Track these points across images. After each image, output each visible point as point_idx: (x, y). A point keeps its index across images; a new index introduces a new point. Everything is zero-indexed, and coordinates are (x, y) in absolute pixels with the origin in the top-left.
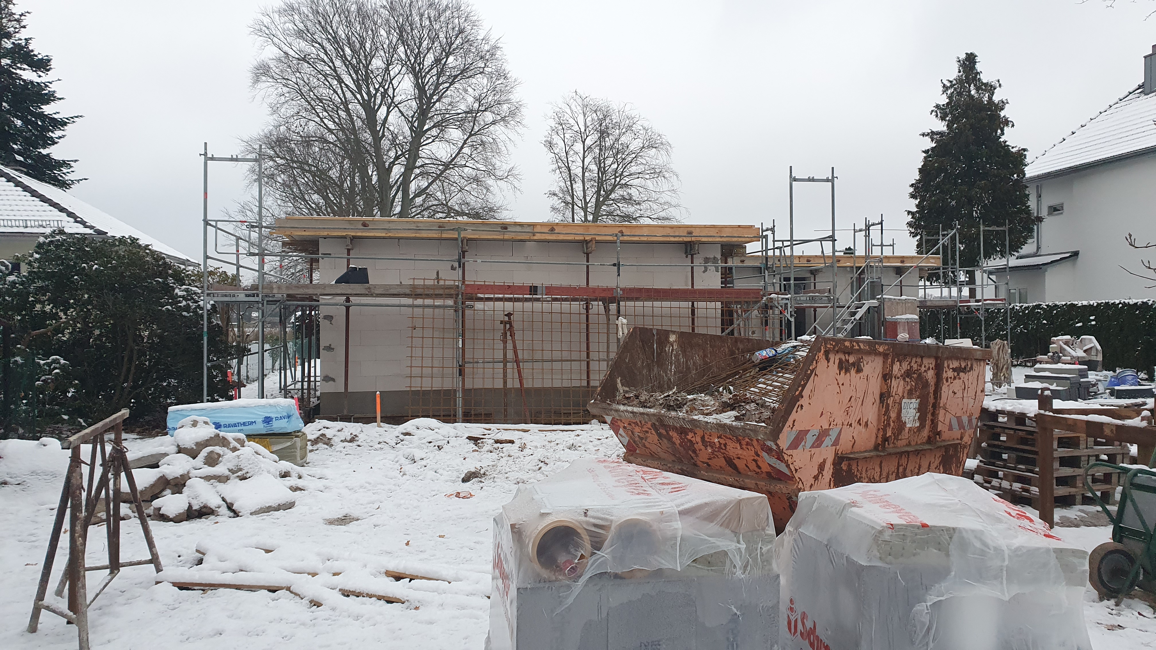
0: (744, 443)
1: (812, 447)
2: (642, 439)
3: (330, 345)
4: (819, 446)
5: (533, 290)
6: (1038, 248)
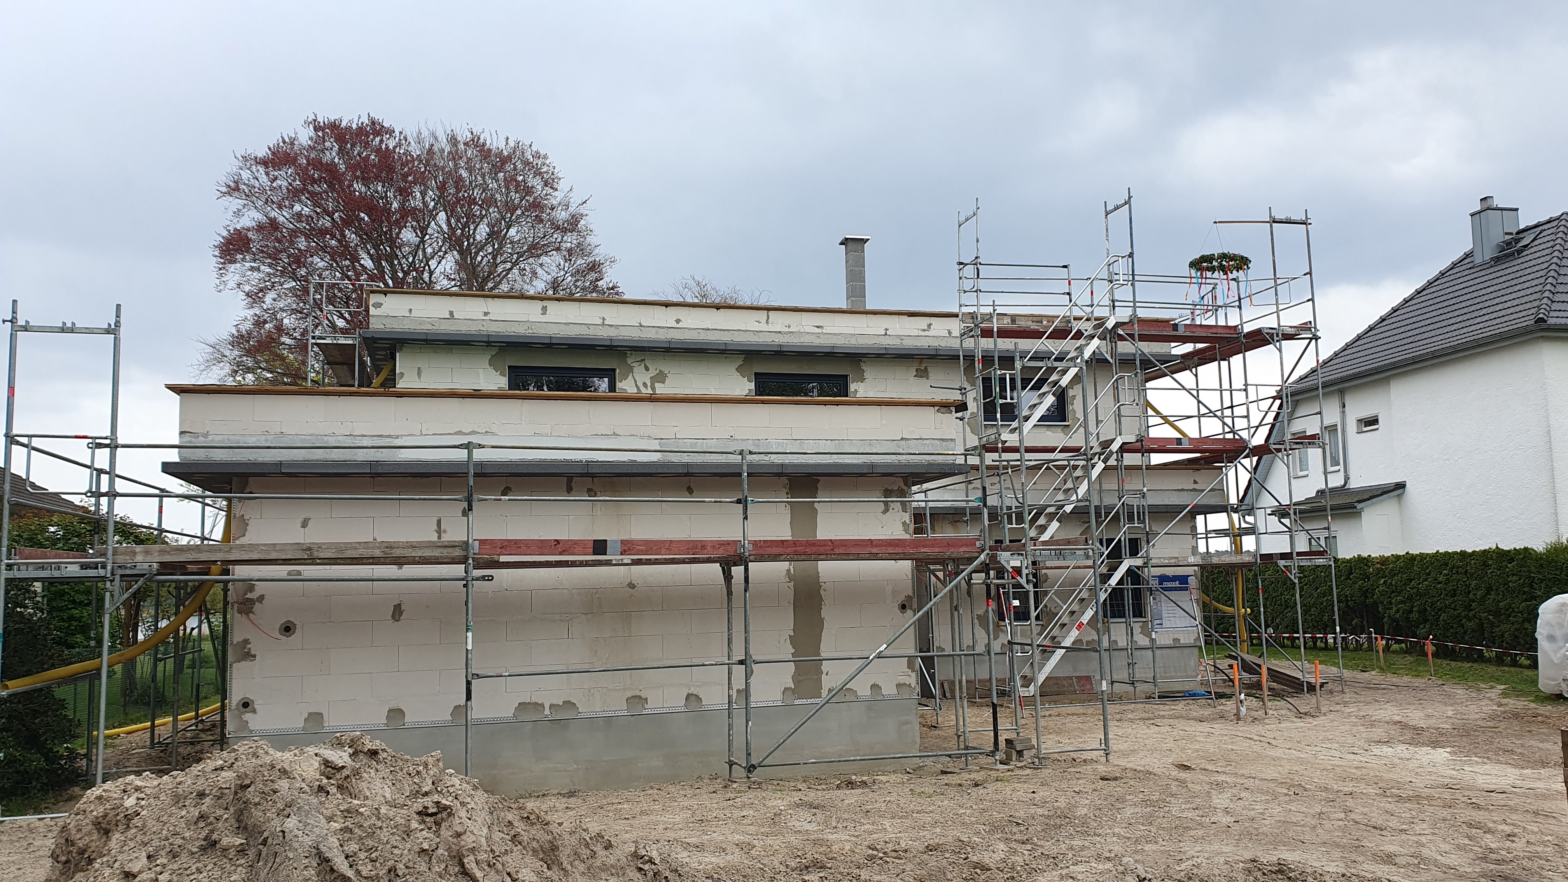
5: (600, 547)
6: (1347, 479)
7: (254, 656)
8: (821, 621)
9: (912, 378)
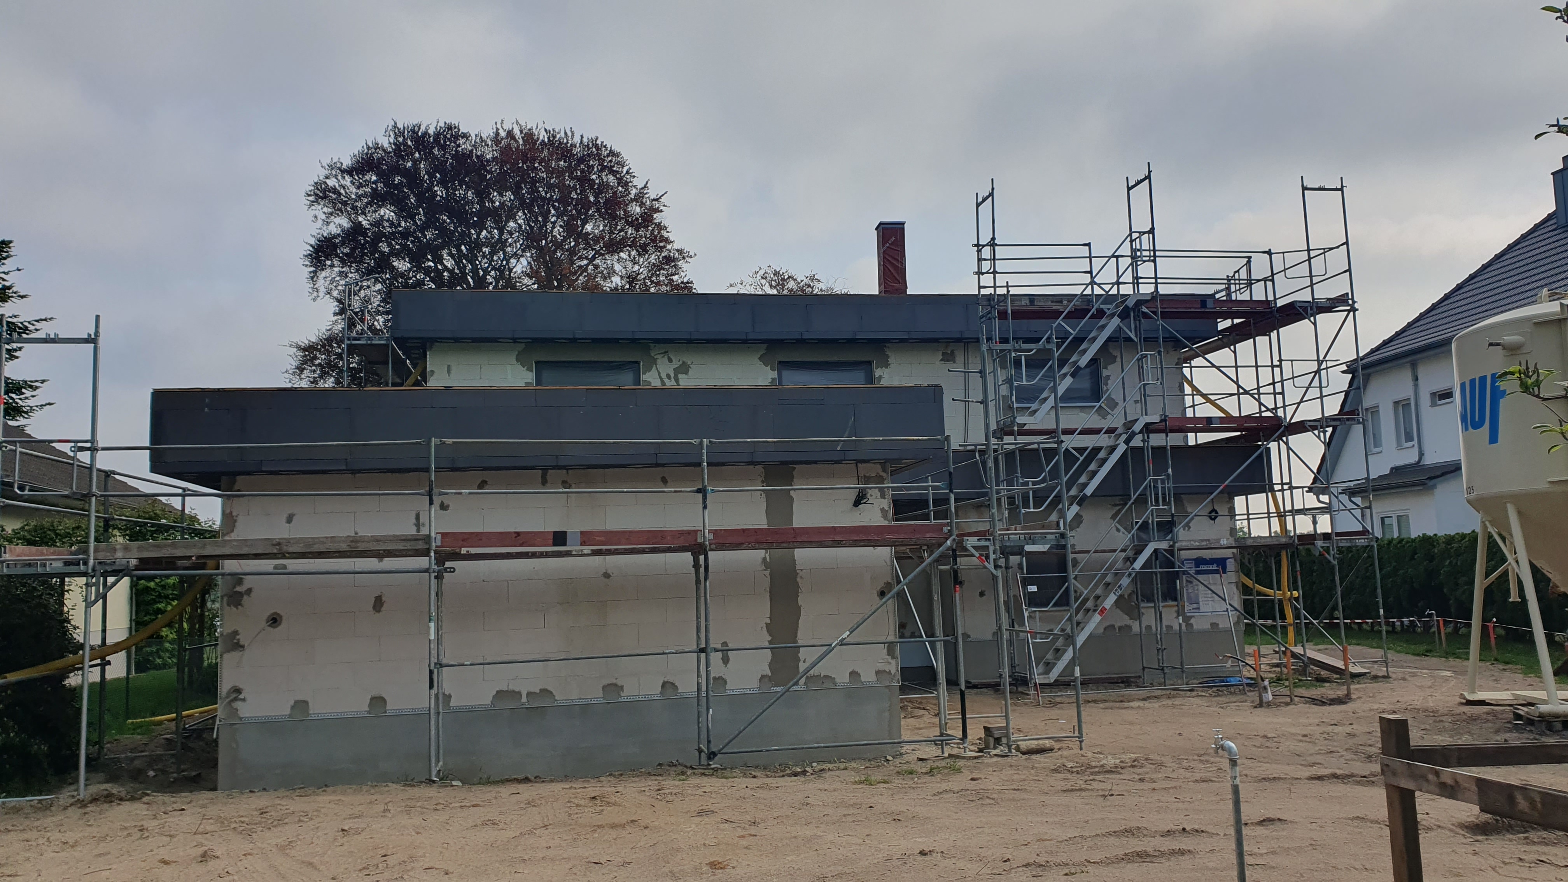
5: (560, 538)
6: (1421, 455)
7: (243, 647)
8: (799, 608)
9: (938, 363)
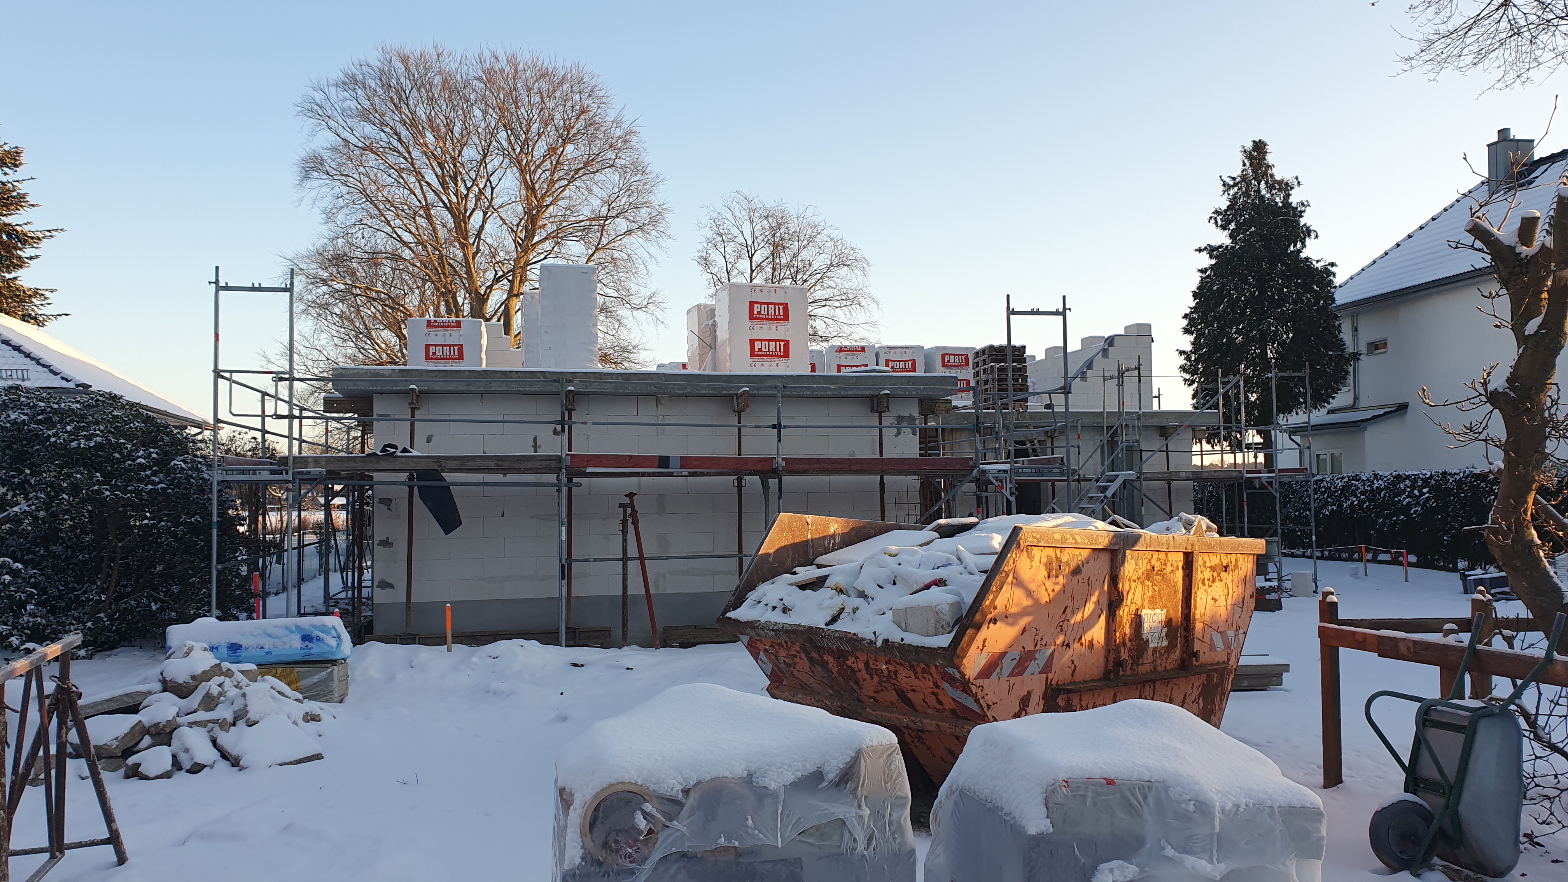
0: (919, 669)
1: (1011, 674)
2: (789, 665)
3: (388, 538)
4: (1021, 673)
5: (664, 461)
6: (1356, 399)
7: (392, 544)
